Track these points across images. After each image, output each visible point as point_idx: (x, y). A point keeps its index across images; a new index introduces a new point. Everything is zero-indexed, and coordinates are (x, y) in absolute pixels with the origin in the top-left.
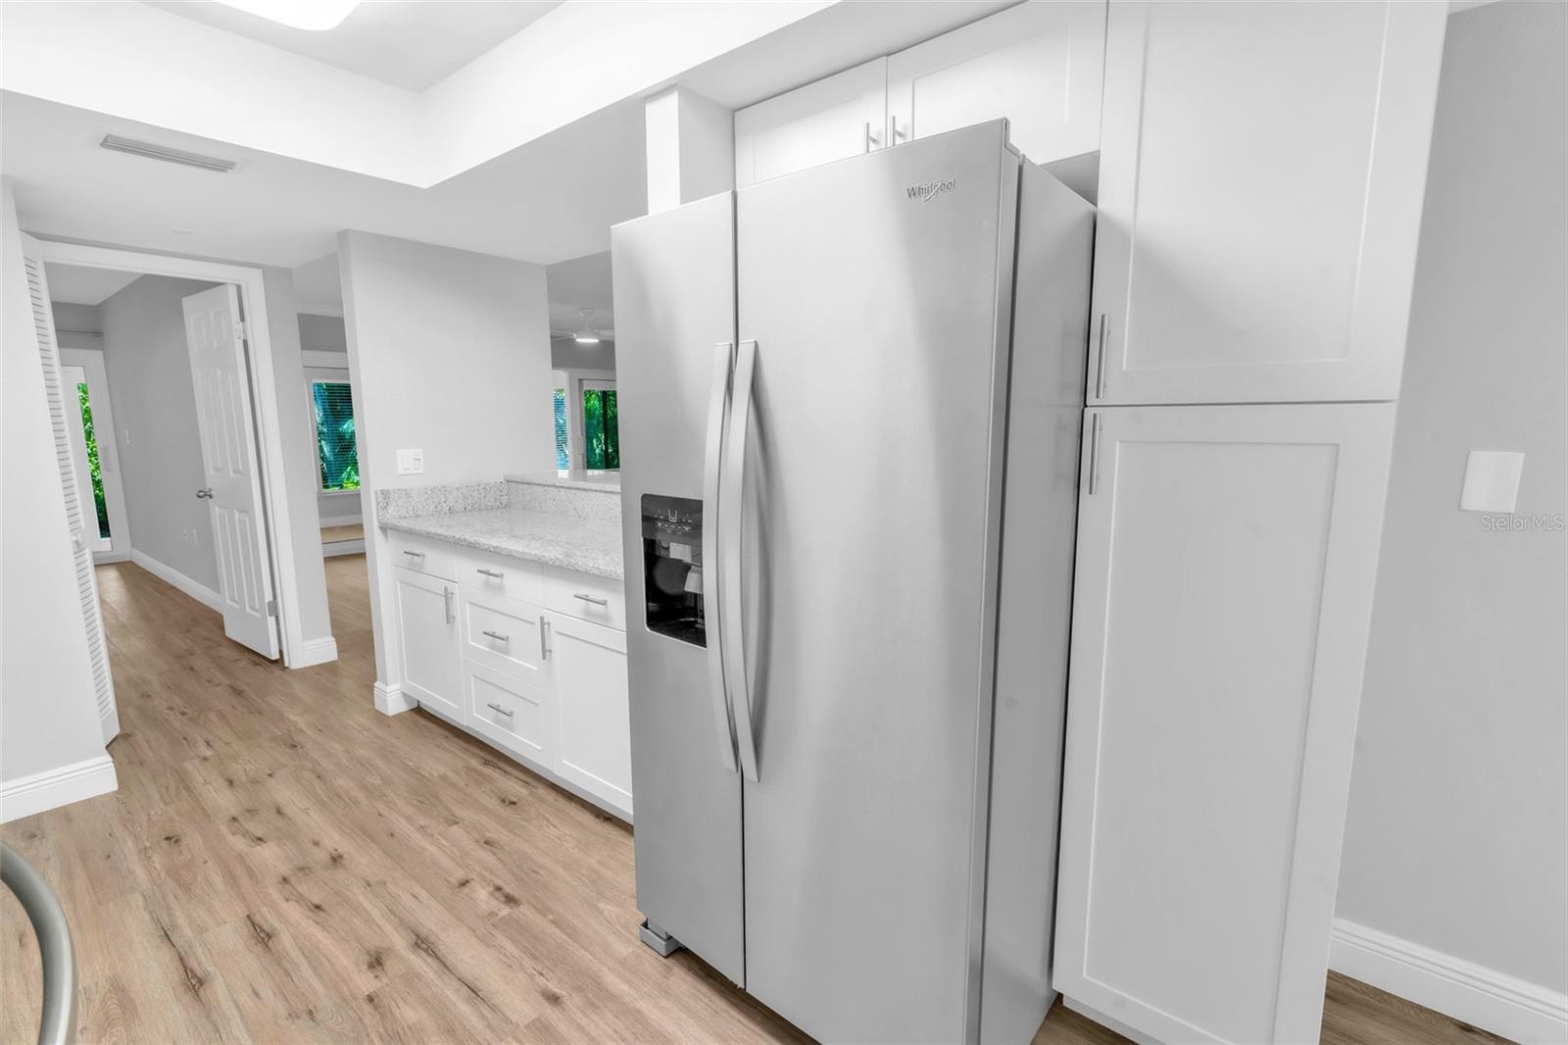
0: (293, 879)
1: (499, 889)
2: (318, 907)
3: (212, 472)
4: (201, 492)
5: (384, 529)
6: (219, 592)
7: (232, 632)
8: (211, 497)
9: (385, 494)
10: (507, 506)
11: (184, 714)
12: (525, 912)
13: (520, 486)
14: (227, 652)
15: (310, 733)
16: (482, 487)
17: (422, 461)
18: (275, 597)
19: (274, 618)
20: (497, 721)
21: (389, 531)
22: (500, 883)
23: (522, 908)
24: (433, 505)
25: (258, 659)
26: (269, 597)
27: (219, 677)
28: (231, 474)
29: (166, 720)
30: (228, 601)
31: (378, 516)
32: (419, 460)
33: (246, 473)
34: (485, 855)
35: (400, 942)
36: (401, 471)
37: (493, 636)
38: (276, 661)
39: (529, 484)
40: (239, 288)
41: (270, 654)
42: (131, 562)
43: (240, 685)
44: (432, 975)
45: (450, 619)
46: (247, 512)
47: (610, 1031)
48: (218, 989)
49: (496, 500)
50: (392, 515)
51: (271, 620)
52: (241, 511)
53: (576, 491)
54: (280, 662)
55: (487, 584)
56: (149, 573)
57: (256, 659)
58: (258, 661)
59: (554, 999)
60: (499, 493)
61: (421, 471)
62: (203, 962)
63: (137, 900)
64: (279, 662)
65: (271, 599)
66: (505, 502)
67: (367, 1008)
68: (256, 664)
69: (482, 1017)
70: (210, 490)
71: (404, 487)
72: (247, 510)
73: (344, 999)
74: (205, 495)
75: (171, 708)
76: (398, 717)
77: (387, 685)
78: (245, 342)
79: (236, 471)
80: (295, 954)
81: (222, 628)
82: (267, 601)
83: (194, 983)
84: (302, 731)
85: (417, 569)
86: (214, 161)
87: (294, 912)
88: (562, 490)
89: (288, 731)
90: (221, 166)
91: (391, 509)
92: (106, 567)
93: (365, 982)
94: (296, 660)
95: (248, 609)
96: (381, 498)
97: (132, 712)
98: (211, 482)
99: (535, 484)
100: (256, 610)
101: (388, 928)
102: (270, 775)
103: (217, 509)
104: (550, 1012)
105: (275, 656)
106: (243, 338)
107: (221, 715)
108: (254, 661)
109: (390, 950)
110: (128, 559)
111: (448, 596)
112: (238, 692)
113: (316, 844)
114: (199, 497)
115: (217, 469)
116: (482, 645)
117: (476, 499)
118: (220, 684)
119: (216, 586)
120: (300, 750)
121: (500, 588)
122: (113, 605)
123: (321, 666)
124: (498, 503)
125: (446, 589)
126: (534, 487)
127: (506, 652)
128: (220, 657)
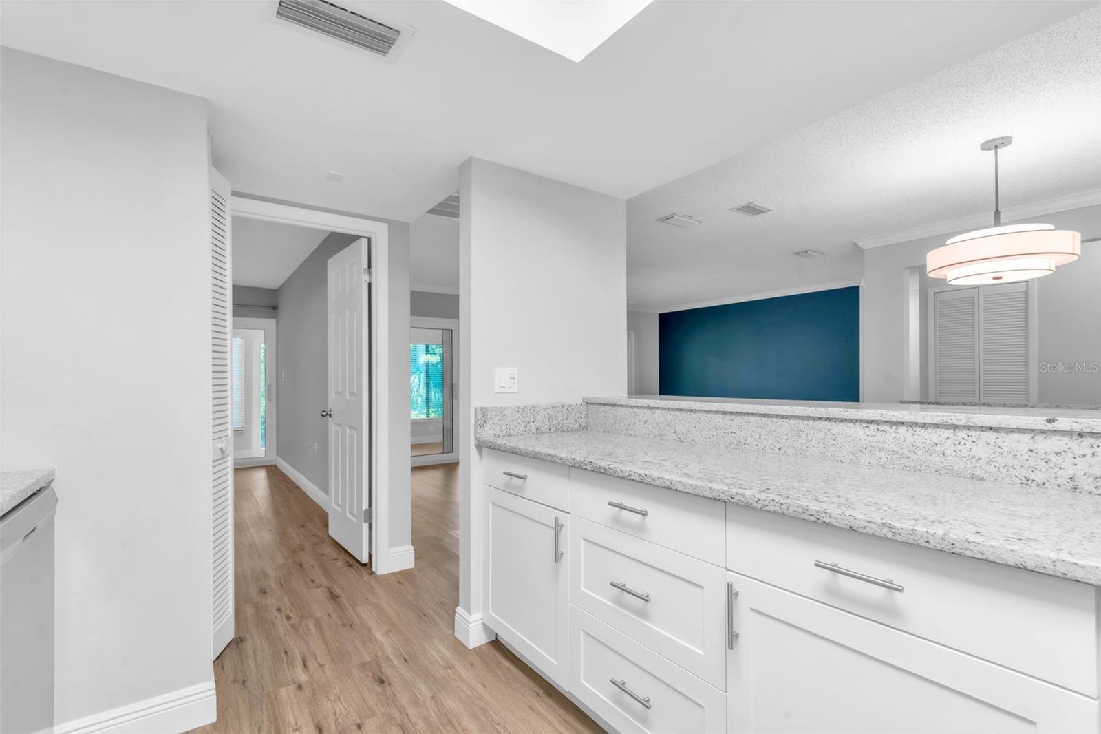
3: (334, 395)
4: (324, 411)
5: (480, 446)
6: (328, 495)
7: (334, 531)
8: (330, 416)
9: (484, 411)
10: (585, 429)
11: (288, 618)
13: (602, 408)
14: (329, 551)
15: (396, 663)
16: (565, 408)
17: (516, 378)
18: (370, 505)
19: (367, 524)
20: (618, 702)
21: (484, 449)
24: (523, 425)
25: (352, 560)
26: (365, 506)
27: (322, 579)
28: (348, 396)
29: (273, 624)
30: (334, 504)
31: (476, 433)
32: (514, 378)
33: (358, 395)
36: (498, 390)
37: (622, 588)
38: (365, 565)
39: (615, 405)
40: (369, 239)
41: (362, 559)
42: (275, 466)
43: (338, 591)
45: (558, 556)
46: (356, 429)
49: (576, 422)
50: (488, 434)
51: (365, 526)
52: (351, 428)
53: (677, 413)
54: (369, 566)
55: (616, 521)
56: (284, 474)
57: (351, 561)
58: (351, 563)
60: (578, 415)
61: (515, 390)
64: (367, 566)
65: (367, 507)
66: (583, 424)
68: (350, 566)
70: (331, 411)
71: (500, 406)
72: (356, 428)
74: (326, 414)
75: (279, 610)
76: (478, 650)
77: (470, 614)
78: (370, 285)
79: (352, 394)
81: (327, 526)
82: (364, 509)
84: (387, 657)
85: (517, 493)
88: (658, 412)
89: (376, 656)
91: (487, 426)
92: (260, 469)
94: (383, 567)
95: (348, 514)
96: (479, 416)
97: (249, 610)
98: (332, 405)
99: (622, 406)
100: (354, 515)
103: (334, 426)
105: (365, 560)
106: (368, 281)
107: (318, 622)
108: (347, 562)
110: (273, 464)
111: (557, 528)
112: (334, 597)
114: (322, 416)
115: (337, 393)
116: (604, 598)
117: (560, 419)
118: (321, 586)
119: (325, 489)
120: (388, 689)
121: (640, 530)
122: (257, 499)
123: (401, 573)
124: (577, 425)
125: (556, 519)
126: (620, 409)
127: (643, 614)
128: (323, 555)
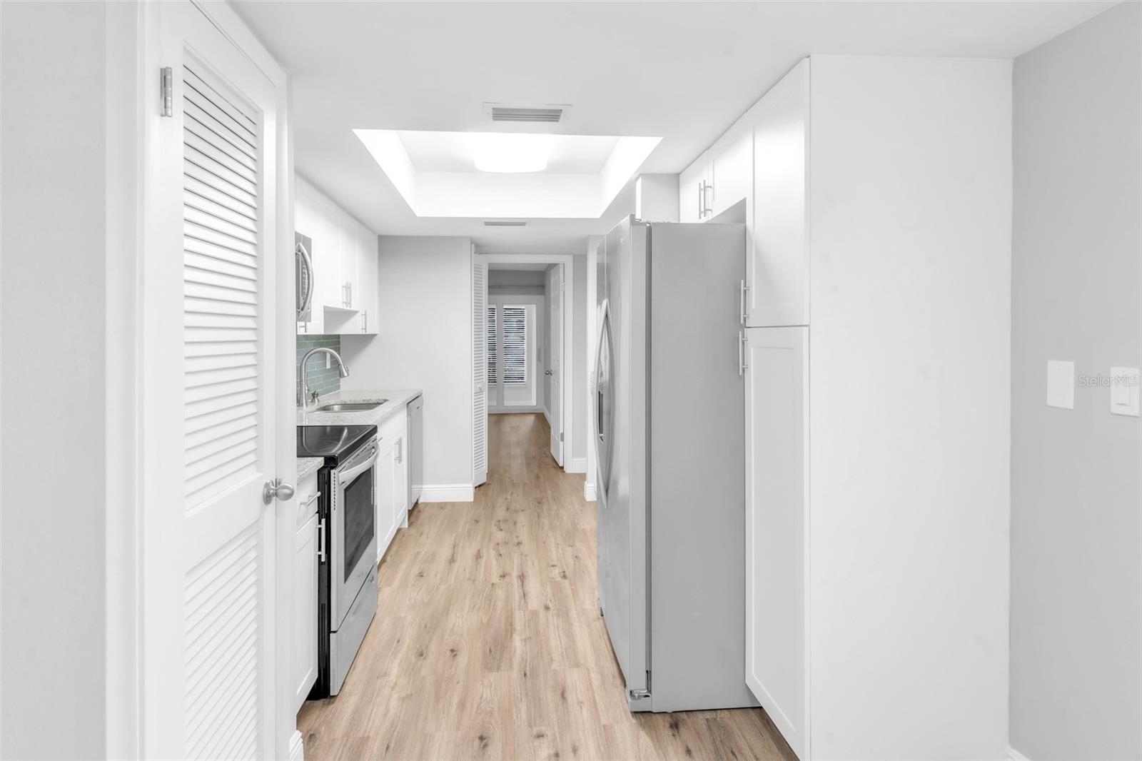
0: (500, 545)
1: (564, 572)
2: (501, 555)
12: (566, 582)
14: (548, 460)
15: (550, 500)
19: (562, 442)
22: (566, 570)
23: (566, 581)
27: (536, 470)
34: (571, 561)
35: (515, 574)
41: (560, 463)
44: (516, 586)
47: (556, 624)
48: (456, 566)
54: (562, 468)
56: (546, 420)
59: (547, 608)
62: (458, 557)
63: (454, 535)
67: (490, 586)
69: (520, 602)
73: (486, 580)
80: (483, 565)
83: (452, 560)
84: (547, 498)
86: (521, 223)
87: (493, 554)
89: (543, 497)
90: (523, 224)
92: (532, 414)
93: (495, 579)
95: (556, 438)
100: (558, 438)
101: (515, 568)
102: (523, 511)
104: (542, 613)
105: (561, 465)
109: (510, 575)
110: (542, 412)
112: (538, 478)
113: (517, 537)
120: (541, 504)
123: (579, 474)
128: (543, 462)
